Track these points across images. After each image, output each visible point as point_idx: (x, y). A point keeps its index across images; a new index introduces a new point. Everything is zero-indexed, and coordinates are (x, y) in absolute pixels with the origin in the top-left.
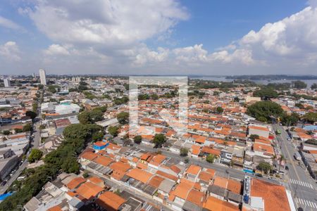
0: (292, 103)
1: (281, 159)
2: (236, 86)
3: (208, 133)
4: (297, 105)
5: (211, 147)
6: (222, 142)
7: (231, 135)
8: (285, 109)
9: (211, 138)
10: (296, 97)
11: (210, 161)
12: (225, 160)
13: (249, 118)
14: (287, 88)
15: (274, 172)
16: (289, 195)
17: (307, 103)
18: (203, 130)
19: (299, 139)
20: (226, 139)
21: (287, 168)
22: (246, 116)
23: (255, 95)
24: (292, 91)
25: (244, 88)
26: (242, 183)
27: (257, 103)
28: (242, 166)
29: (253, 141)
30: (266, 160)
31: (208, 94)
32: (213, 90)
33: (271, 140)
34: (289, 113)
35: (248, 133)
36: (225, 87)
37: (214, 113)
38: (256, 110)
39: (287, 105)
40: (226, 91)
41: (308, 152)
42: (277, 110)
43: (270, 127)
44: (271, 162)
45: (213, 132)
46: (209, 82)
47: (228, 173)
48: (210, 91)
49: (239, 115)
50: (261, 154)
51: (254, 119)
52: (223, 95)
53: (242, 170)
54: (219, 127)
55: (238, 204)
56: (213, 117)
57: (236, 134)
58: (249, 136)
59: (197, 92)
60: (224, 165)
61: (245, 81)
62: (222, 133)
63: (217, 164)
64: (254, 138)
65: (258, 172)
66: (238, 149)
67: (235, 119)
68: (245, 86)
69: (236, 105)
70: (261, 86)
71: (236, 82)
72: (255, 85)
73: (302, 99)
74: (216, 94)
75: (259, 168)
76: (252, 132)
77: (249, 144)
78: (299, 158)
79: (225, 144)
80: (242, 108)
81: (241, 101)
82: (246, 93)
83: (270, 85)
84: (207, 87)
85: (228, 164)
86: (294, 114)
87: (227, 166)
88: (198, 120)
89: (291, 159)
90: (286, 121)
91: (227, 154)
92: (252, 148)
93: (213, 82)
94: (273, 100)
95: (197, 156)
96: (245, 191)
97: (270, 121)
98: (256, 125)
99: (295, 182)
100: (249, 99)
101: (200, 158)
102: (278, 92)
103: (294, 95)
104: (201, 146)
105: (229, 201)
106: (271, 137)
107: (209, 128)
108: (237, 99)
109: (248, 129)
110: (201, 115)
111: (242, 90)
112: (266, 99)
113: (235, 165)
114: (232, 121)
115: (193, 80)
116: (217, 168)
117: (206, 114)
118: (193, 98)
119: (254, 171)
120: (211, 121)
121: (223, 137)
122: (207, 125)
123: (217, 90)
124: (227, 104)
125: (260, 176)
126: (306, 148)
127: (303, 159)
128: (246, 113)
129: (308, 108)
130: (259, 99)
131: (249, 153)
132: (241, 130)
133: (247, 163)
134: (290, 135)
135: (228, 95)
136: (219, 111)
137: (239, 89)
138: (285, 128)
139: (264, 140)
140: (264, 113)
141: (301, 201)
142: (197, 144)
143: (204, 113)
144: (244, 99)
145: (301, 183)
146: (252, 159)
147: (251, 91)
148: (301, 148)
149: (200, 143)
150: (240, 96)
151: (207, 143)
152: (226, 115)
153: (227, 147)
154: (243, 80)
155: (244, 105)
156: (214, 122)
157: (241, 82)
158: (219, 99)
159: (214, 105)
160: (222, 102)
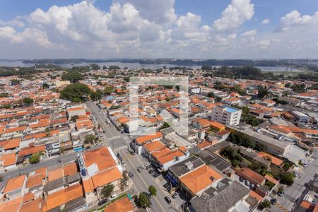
0: (94, 82)
1: (99, 128)
2: (41, 71)
3: (21, 132)
4: (99, 83)
5: (32, 146)
6: (44, 134)
7: (51, 124)
8: (91, 88)
9: (27, 136)
10: (96, 77)
11: (35, 162)
12: (54, 151)
13: (65, 102)
14: (88, 70)
15: (97, 139)
16: (110, 149)
17: (104, 81)
18: (13, 130)
19: (106, 108)
20: (47, 130)
21: (104, 132)
22: (61, 101)
23: (63, 79)
24: (92, 72)
25: (50, 73)
26: (77, 162)
27: (68, 86)
28: (72, 148)
29: (75, 121)
30: (89, 133)
32: (10, 78)
33: (88, 116)
34: (95, 90)
35: (68, 117)
36: (27, 73)
37: (21, 106)
38: (69, 93)
39: (92, 84)
40: (29, 78)
41: (112, 115)
42: (85, 89)
43: (84, 105)
44: (93, 133)
45: (28, 129)
47: (60, 162)
48: (5, 80)
49: (54, 102)
50: (84, 130)
51: (70, 102)
52: (26, 83)
53: (73, 151)
54: (35, 121)
55: (78, 182)
56: (20, 111)
57: (57, 121)
58: (70, 119)
60: (54, 157)
61: (51, 66)
62: (40, 125)
63: (46, 159)
64: (75, 119)
65: (86, 146)
66: (63, 135)
67: (50, 107)
68: (51, 71)
69: (47, 92)
70: (67, 70)
71: (39, 67)
72: (61, 69)
73: (100, 78)
74: (14, 83)
75: (86, 142)
76: (71, 114)
77: (72, 126)
78: (109, 122)
79: (47, 136)
80: (54, 94)
81: (51, 87)
82: (54, 78)
83: (74, 68)
85: (58, 153)
86: (98, 91)
87: (58, 156)
89: (105, 123)
90: (94, 97)
91: (53, 145)
92: (76, 128)
94: (81, 82)
95: (15, 166)
96: (81, 167)
97: (83, 100)
98: (73, 107)
99: (111, 139)
100: (59, 84)
101: (21, 166)
102: (82, 74)
103: (94, 75)
104: (16, 151)
105: (70, 185)
106: (88, 113)
107: (20, 126)
108: (46, 86)
109: (67, 113)
111: (49, 75)
112: (74, 82)
113: (66, 150)
114: (48, 110)
116: (47, 164)
117: (8, 110)
119: (83, 147)
120: (20, 117)
121: (43, 129)
122: (16, 123)
123: (16, 78)
124: (36, 93)
125: (89, 148)
126: (111, 113)
127: (111, 121)
128: (60, 98)
129: (106, 84)
130: (68, 83)
131: (75, 134)
132: (60, 116)
133: (76, 143)
134: (99, 107)
135: (33, 82)
136: (28, 102)
138: (95, 103)
139: (83, 118)
140: (75, 94)
141: (117, 149)
142: (9, 152)
143: (5, 110)
144: (53, 85)
145: (114, 138)
146: (79, 138)
147: (58, 76)
148: (108, 114)
149: (12, 149)
150: (49, 81)
151: (25, 144)
152: (38, 105)
153: (51, 138)
154: (47, 64)
155: (56, 90)
156: (25, 117)
157: (45, 67)
158: (23, 88)
159: (17, 97)
160: (28, 91)
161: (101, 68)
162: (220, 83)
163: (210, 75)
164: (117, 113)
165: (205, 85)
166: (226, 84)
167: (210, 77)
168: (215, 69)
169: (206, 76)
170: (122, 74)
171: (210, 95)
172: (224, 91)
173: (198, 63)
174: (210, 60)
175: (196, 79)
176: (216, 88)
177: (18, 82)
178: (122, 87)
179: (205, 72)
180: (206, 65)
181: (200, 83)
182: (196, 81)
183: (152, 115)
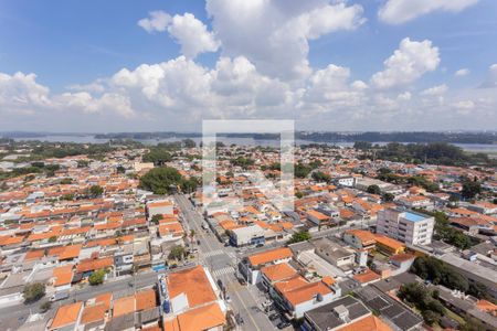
0: (187, 165)
1: (192, 235)
2: (115, 149)
3: (83, 234)
4: (193, 167)
5: (95, 257)
6: (113, 241)
7: (124, 226)
8: (182, 173)
9: (90, 242)
10: (189, 158)
11: (96, 283)
12: (124, 268)
13: (145, 194)
14: (179, 148)
15: (188, 253)
18: (72, 232)
19: (202, 205)
20: (118, 234)
21: (199, 243)
22: (140, 192)
23: (144, 160)
24: (184, 151)
25: (128, 152)
26: (156, 288)
27: (151, 170)
28: (149, 266)
29: (157, 223)
30: (177, 244)
31: (64, 167)
32: (77, 158)
33: (177, 216)
34: (187, 177)
35: (147, 216)
36: (97, 152)
37: (86, 197)
38: (151, 180)
39: (183, 168)
40: (100, 158)
41: (212, 217)
42: (175, 176)
43: (173, 200)
44: (182, 243)
45: (92, 231)
46: (63, 145)
47: (132, 286)
48: (69, 162)
49: (130, 193)
50: (169, 237)
51: (151, 193)
52: (95, 165)
53: (151, 270)
54: (102, 219)
55: (156, 323)
56: (85, 205)
57: (132, 222)
58: (150, 219)
59: (41, 166)
60: (124, 277)
61: (128, 142)
62: (109, 227)
63: (111, 280)
64: (157, 219)
65: (171, 263)
66: (138, 243)
67: (125, 200)
68: (129, 148)
69: (122, 177)
71: (114, 143)
72: (143, 147)
73: (195, 160)
74: (82, 165)
75: (172, 257)
76: (153, 212)
77: (153, 229)
78: (207, 226)
79: (117, 243)
80: (132, 181)
81: (127, 171)
82: (132, 159)
83: (160, 145)
84: (61, 155)
85: (131, 272)
86: (193, 178)
87: (129, 276)
88: (55, 217)
89: (200, 229)
90: (186, 188)
91: (124, 258)
92: (158, 234)
93: (72, 145)
94: (168, 164)
95: (69, 286)
96: (162, 298)
97: (170, 191)
98: (155, 201)
99: (208, 255)
100: (140, 167)
101: (77, 286)
102: (171, 153)
103: (187, 155)
104: (73, 263)
105: (143, 326)
106: (176, 212)
107: (83, 226)
108: (121, 170)
109: (146, 210)
110: (60, 207)
111: (126, 154)
112: (159, 164)
113: (141, 267)
114: (121, 204)
115: (22, 143)
116: (113, 288)
117: (70, 203)
118: (32, 178)
119: (166, 264)
120: (83, 213)
121: (112, 232)
122: (77, 222)
123: (84, 158)
124: (107, 179)
125: (174, 266)
127: (210, 226)
128: (139, 187)
130: (151, 165)
131: (156, 243)
132: (138, 213)
133: (156, 257)
134: (193, 203)
135: (105, 164)
136: (96, 192)
137: (120, 154)
138: (187, 196)
139: (169, 218)
140: (161, 182)
141: (217, 273)
142: (64, 263)
143: (66, 203)
144: (130, 168)
145: (213, 253)
146: (161, 249)
147: (138, 155)
148: (205, 214)
149: (69, 260)
150: (125, 163)
151: (86, 254)
152: (109, 197)
153: (122, 247)
154: (124, 140)
155: (133, 176)
156: (90, 213)
157: (121, 143)
158: (91, 173)
159: (82, 184)
160: (98, 177)
161: (198, 145)
162: (389, 171)
163: (369, 157)
164: (220, 214)
165: (362, 173)
166: (399, 172)
167: (369, 161)
168: (377, 146)
169: (362, 158)
170: (228, 154)
171: (372, 190)
172: (396, 184)
173: (348, 138)
174: (368, 133)
175: (345, 163)
176: (382, 179)
177: (86, 163)
178: (227, 174)
179: (360, 153)
180: (362, 141)
181: (352, 170)
182: (345, 166)
183: (274, 218)
